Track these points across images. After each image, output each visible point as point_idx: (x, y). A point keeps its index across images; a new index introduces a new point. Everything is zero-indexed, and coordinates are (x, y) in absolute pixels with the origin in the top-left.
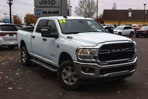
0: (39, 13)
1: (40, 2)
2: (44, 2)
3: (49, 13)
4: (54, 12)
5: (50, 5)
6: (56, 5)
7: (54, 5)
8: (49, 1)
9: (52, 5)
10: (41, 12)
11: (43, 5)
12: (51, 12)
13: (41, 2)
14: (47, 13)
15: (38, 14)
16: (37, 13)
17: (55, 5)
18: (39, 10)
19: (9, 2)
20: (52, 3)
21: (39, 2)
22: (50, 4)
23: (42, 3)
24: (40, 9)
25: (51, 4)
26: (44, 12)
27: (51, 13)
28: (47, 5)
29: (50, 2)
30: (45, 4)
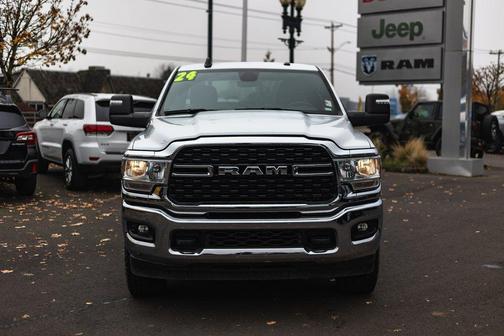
0: (369, 69)
1: (374, 32)
2: (388, 30)
3: (400, 66)
4: (419, 63)
5: (406, 40)
6: (424, 38)
7: (417, 40)
8: (403, 27)
9: (412, 39)
10: (377, 65)
11: (385, 40)
12: (408, 62)
13: (378, 32)
14: (395, 66)
15: (366, 71)
16: (365, 67)
17: (421, 37)
18: (369, 58)
19: (287, 36)
20: (412, 30)
21: (370, 32)
22: (406, 34)
23: (381, 36)
24: (372, 53)
25: (408, 37)
26: (386, 62)
27: (408, 65)
28: (397, 40)
29: (407, 28)
30: (388, 36)
